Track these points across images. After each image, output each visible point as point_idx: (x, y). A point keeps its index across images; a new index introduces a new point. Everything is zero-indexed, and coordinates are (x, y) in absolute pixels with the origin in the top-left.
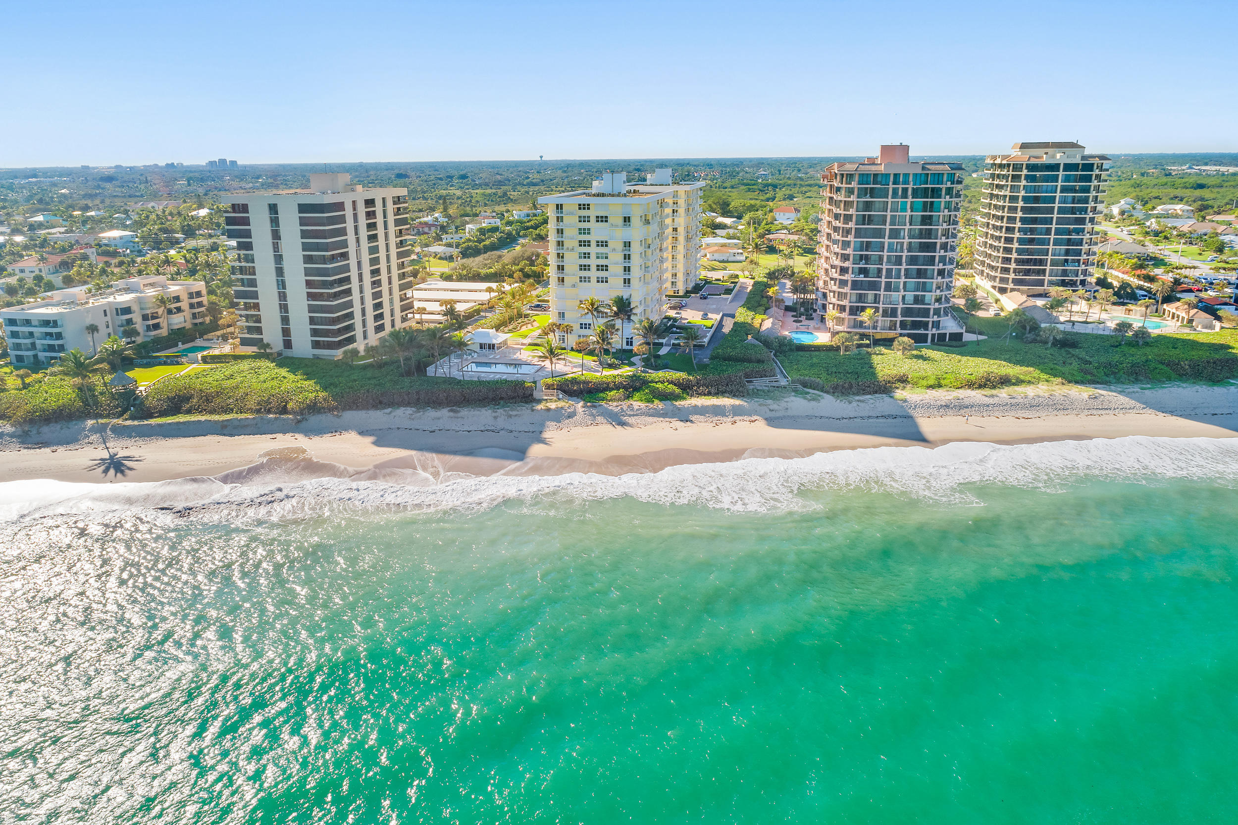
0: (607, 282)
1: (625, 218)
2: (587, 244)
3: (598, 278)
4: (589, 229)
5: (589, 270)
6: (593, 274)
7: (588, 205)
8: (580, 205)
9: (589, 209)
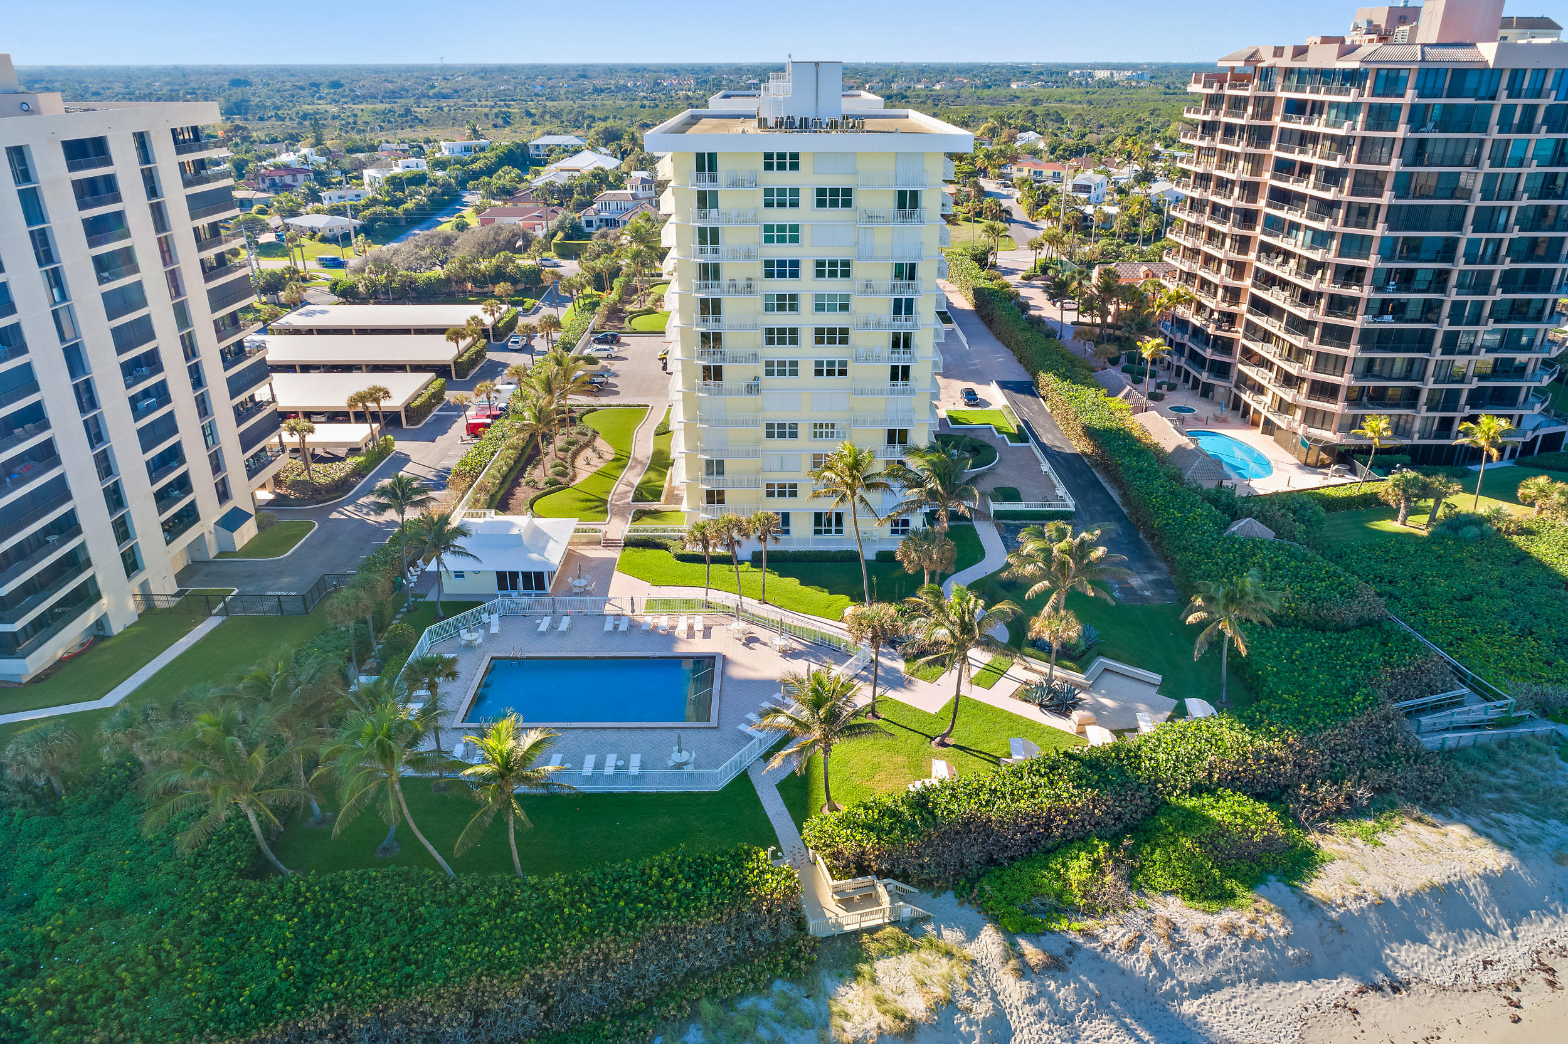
0: (843, 373)
1: (902, 195)
2: (789, 269)
3: (819, 364)
4: (795, 228)
5: (794, 341)
6: (807, 352)
7: (795, 156)
8: (768, 156)
9: (795, 166)
